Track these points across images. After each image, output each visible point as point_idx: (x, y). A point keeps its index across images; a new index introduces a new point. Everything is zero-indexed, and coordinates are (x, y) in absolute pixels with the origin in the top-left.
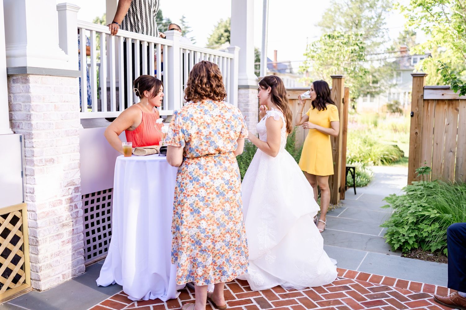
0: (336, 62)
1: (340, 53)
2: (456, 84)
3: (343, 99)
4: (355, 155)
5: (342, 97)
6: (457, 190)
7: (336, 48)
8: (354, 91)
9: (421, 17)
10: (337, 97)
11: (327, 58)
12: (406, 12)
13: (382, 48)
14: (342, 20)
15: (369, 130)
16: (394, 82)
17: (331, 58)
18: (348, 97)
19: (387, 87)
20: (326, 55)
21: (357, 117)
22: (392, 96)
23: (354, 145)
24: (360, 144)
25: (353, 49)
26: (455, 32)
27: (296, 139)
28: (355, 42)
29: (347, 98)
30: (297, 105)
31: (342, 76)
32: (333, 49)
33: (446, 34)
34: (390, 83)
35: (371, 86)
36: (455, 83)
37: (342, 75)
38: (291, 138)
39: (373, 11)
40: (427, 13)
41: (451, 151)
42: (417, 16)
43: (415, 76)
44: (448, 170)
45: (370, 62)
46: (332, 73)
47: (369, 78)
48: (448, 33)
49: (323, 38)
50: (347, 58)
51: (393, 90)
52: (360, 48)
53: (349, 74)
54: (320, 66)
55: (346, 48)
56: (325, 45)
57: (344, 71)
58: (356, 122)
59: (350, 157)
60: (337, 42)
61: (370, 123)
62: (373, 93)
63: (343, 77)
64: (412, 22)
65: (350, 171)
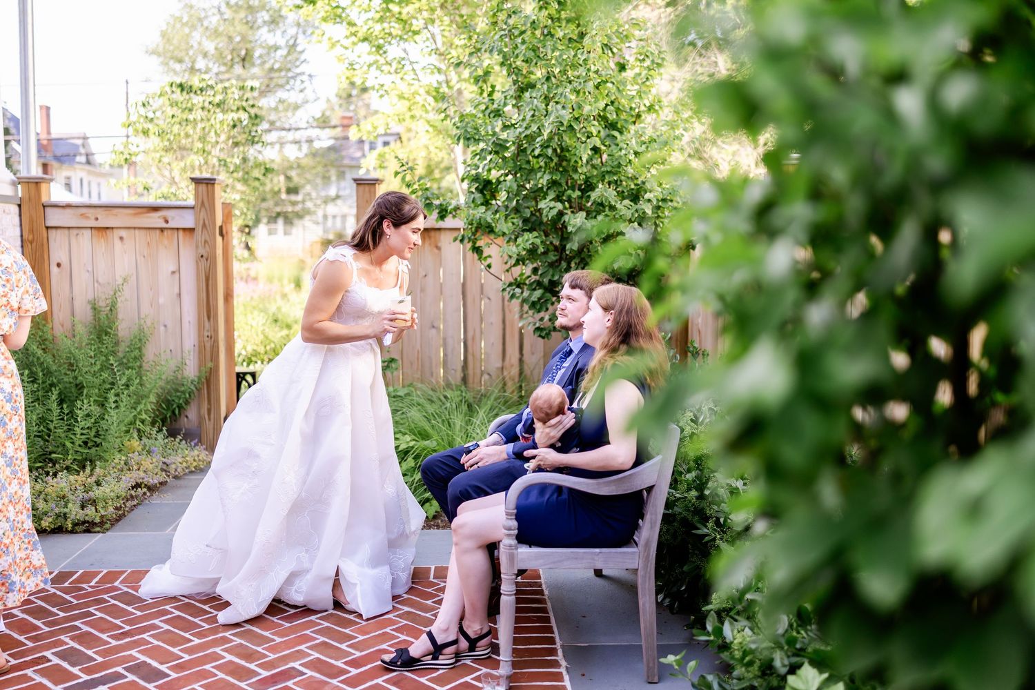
0: (200, 145)
1: (208, 125)
2: (428, 202)
3: (221, 228)
4: (255, 348)
5: (219, 222)
6: (446, 397)
7: (198, 114)
8: (245, 210)
9: (368, 64)
10: (207, 222)
11: (179, 134)
12: (338, 50)
13: (301, 117)
14: (210, 46)
15: (284, 296)
16: (333, 192)
17: (187, 136)
18: (231, 223)
19: (319, 202)
20: (176, 129)
21: (257, 268)
22: (330, 223)
23: (252, 326)
24: (264, 325)
25: (236, 118)
26: (430, 100)
27: (120, 316)
28: (238, 103)
29: (228, 225)
30: (117, 241)
31: (214, 180)
32: (191, 117)
33: (414, 103)
34: (323, 194)
35: (283, 200)
36: (427, 198)
37: (215, 177)
38: (107, 315)
39: (279, 33)
40: (378, 57)
41: (433, 327)
42: (361, 61)
43: (359, 182)
44: (431, 363)
45: (277, 147)
46: (194, 170)
47: (279, 181)
48: (416, 100)
49: (168, 89)
50: (223, 137)
51: (331, 209)
52: (250, 117)
53: (232, 172)
54: (163, 153)
55: (220, 116)
56: (171, 105)
57: (220, 165)
58: (255, 279)
59: (244, 353)
60: (197, 100)
61: (285, 282)
62: (290, 216)
63: (217, 182)
64: (351, 71)
65: (247, 381)
